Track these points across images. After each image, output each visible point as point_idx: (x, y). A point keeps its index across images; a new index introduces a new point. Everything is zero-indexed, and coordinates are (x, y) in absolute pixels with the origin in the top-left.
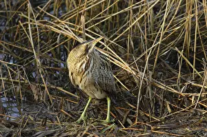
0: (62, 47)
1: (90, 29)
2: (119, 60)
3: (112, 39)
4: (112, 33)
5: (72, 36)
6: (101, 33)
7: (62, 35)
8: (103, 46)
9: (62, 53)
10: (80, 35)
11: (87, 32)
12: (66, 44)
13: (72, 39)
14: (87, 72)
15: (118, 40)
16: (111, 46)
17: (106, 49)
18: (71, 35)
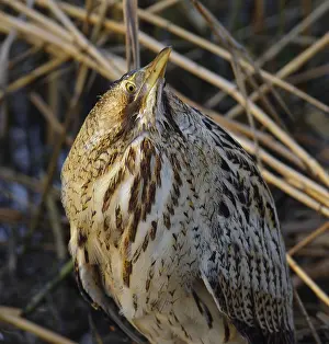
0: (20, 105)
1: (163, 14)
2: (307, 173)
3: (274, 66)
4: (273, 33)
5: (71, 50)
6: (222, 31)
7: (22, 42)
8: (230, 102)
9: (19, 134)
10: (113, 44)
11: (147, 27)
12: (39, 85)
13: (70, 61)
14: (144, 228)
15: (303, 68)
16: (270, 102)
17: (242, 118)
18: (65, 39)
